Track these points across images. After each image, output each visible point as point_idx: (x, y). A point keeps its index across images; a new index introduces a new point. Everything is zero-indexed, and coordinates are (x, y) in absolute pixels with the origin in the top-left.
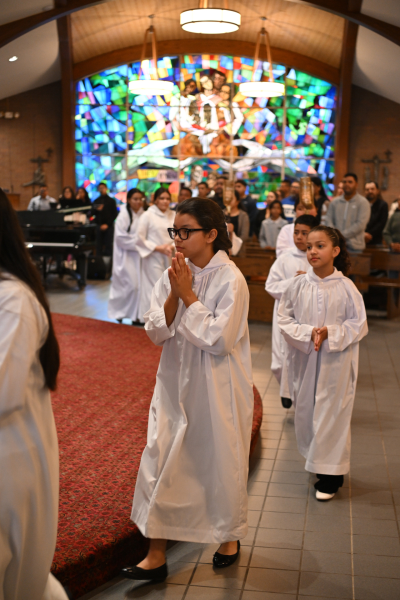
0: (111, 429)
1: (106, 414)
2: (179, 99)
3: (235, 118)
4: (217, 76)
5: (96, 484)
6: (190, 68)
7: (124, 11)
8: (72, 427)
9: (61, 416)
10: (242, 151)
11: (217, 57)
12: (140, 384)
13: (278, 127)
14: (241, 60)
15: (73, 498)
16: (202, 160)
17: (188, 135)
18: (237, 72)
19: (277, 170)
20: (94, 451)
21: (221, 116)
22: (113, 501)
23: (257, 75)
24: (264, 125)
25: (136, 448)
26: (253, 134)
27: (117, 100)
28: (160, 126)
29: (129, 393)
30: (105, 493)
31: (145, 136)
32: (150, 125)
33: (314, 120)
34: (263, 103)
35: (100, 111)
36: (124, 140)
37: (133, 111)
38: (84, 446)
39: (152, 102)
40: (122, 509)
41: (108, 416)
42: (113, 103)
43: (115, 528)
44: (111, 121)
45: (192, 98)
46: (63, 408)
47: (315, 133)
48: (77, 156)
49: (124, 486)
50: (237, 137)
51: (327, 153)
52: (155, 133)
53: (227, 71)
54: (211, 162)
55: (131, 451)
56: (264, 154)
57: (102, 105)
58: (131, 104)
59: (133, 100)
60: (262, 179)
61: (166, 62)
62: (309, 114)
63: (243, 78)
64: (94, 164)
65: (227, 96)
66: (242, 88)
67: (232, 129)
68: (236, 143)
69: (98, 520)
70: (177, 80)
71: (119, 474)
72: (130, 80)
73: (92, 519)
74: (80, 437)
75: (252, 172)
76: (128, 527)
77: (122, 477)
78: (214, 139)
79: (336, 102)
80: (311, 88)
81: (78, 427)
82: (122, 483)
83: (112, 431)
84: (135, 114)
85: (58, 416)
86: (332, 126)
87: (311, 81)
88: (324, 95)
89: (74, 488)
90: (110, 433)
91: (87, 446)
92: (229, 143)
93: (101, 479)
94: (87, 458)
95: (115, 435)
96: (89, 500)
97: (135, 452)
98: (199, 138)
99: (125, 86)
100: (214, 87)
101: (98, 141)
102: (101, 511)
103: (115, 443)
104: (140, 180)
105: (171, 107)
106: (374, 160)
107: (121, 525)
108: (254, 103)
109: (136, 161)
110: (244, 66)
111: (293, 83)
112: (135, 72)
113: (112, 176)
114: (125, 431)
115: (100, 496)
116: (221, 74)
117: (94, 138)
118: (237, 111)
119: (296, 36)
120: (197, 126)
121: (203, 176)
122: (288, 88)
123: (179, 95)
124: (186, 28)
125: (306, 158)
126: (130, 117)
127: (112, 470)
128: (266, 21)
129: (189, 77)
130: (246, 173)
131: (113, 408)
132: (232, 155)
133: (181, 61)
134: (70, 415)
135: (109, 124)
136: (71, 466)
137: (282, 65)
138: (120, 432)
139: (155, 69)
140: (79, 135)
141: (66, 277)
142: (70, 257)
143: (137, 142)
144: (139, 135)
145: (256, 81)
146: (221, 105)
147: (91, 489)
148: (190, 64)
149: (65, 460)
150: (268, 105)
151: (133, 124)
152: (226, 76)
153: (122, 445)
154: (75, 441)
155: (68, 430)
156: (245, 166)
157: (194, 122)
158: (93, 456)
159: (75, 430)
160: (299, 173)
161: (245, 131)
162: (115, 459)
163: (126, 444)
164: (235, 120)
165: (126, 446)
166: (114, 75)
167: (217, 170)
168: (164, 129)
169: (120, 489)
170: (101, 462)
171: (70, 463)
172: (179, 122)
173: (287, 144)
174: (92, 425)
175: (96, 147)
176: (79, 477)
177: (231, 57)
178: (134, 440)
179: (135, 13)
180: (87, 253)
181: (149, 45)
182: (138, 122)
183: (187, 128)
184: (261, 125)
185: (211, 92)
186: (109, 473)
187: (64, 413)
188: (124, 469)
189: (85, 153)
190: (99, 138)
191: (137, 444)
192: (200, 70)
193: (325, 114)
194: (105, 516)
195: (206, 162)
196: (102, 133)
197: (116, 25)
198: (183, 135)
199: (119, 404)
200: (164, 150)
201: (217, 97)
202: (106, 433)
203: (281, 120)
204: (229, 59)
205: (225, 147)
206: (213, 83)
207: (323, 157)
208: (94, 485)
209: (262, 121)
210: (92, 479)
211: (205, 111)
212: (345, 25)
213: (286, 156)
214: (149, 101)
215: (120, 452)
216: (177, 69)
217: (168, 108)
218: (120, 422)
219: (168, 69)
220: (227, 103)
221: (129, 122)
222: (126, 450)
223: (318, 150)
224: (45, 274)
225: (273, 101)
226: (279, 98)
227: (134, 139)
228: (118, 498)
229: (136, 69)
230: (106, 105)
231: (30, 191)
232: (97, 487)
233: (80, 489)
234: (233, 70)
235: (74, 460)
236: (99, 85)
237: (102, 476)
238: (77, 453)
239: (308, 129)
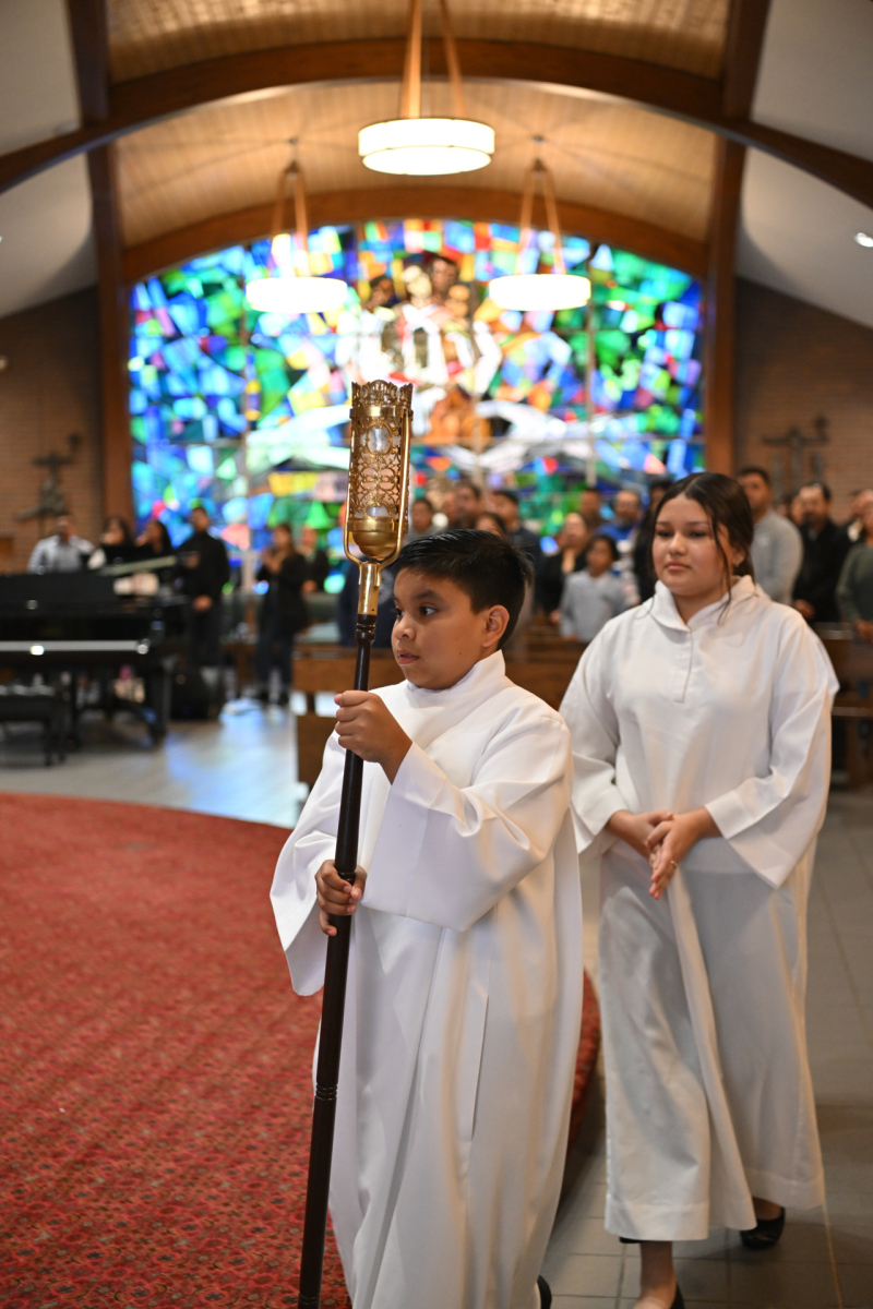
0: (257, 1070)
1: (241, 1033)
2: (359, 317)
3: (481, 356)
4: (440, 265)
5: (233, 1207)
6: (379, 251)
7: (232, 131)
8: (166, 1068)
9: (136, 1042)
10: (500, 427)
11: (438, 225)
13: (577, 374)
14: (491, 229)
15: (183, 1243)
16: (414, 449)
18: (482, 257)
19: (578, 467)
20: (221, 1124)
21: (451, 351)
22: (277, 1248)
23: (528, 260)
24: (546, 369)
26: (523, 388)
27: (221, 324)
28: (318, 377)
30: (258, 1230)
31: (285, 401)
32: (294, 376)
33: (655, 355)
34: (541, 321)
35: (183, 347)
36: (239, 410)
37: (257, 347)
38: (198, 1114)
39: (300, 327)
41: (245, 1040)
42: (212, 332)
44: (209, 370)
45: (386, 315)
46: (141, 1023)
47: (657, 383)
48: (137, 449)
49: (300, 1210)
50: (487, 397)
51: (688, 426)
52: (307, 393)
53: (461, 255)
54: (431, 452)
55: (309, 1121)
56: (548, 434)
57: (190, 336)
58: (252, 333)
59: (256, 323)
60: (546, 487)
61: (328, 240)
62: (643, 341)
63: (496, 269)
64: (173, 466)
65: (462, 309)
66: (495, 288)
67: (477, 380)
68: (484, 410)
69: (245, 1297)
70: (353, 277)
71: (285, 1180)
72: (247, 280)
73: (232, 1296)
74: (185, 1091)
75: (524, 473)
77: (293, 1188)
78: (438, 402)
79: (703, 316)
80: (645, 288)
81: (179, 1067)
82: (294, 1202)
83: (259, 1075)
84: (261, 355)
85: (131, 1044)
86: (694, 367)
87: (643, 271)
88: (677, 300)
89: (182, 1218)
90: (255, 1080)
91: (204, 1113)
92: (469, 410)
93: (245, 1193)
94: (207, 1144)
95: (268, 1084)
96: (220, 1247)
99: (238, 293)
100: (434, 289)
101: (182, 416)
102: (252, 1274)
103: (269, 1104)
104: (276, 499)
105: (341, 336)
106: (789, 439)
108: (523, 323)
109: (267, 458)
110: (498, 242)
111: (604, 278)
112: (259, 260)
113: (215, 491)
115: (246, 1237)
116: (450, 261)
117: (171, 407)
118: (485, 341)
121: (417, 484)
122: (598, 288)
123: (358, 308)
124: (372, 163)
125: (643, 438)
126: (252, 361)
127: (267, 1169)
128: (544, 145)
129: (378, 272)
130: (511, 475)
131: (255, 1019)
132: (479, 436)
133: (360, 236)
134: (157, 1040)
135: (205, 377)
136: (172, 1165)
137: (581, 236)
138: (277, 1076)
139: (302, 253)
140: (138, 402)
141: (121, 719)
142: (126, 671)
143: (268, 414)
144: (272, 399)
145: (526, 274)
146: (450, 327)
147: (224, 1220)
148: (380, 243)
149: (156, 1149)
150: (555, 325)
151: (258, 376)
152: (460, 263)
153: (286, 1109)
154: (174, 1101)
155: (155, 1076)
156: (508, 460)
157: (391, 366)
158: (220, 1139)
159: (172, 1076)
160: (626, 473)
161: (505, 384)
162: (272, 1144)
163: (295, 1104)
164: (483, 361)
165: (294, 1112)
166: (214, 271)
167: (446, 470)
168: (326, 384)
169: (293, 1219)
170: (241, 1152)
171: (168, 1156)
172: (358, 368)
173: (599, 410)
174: (211, 1061)
175: (178, 429)
176: (193, 1191)
177: (467, 225)
179: (257, 134)
180: (169, 663)
181: (289, 203)
182: (268, 370)
184: (540, 369)
185: (429, 301)
186: (260, 1178)
187: (143, 1035)
188: (297, 1168)
189: (154, 440)
190: (183, 408)
192: (401, 253)
193: (679, 343)
194: (263, 1286)
195: (423, 453)
196: (188, 396)
197: (216, 160)
200: (329, 430)
201: (443, 309)
202: (246, 1080)
203: (584, 358)
204: (464, 229)
205: (461, 420)
206: (431, 280)
207: (676, 435)
208: (228, 1209)
209: (542, 361)
210: (222, 1194)
211: (415, 343)
212: (717, 147)
213: (598, 436)
214: (291, 325)
215: (283, 1125)
216: (351, 253)
217: (332, 339)
218: (276, 1053)
219: (332, 254)
220: (463, 324)
221: (249, 372)
223: (667, 421)
224: (76, 712)
225: (564, 318)
226: (577, 311)
227: (260, 407)
228: (289, 1240)
229: (261, 255)
230: (197, 334)
231: (33, 528)
232: (237, 1215)
233: (197, 1221)
234: (475, 252)
235: (177, 1148)
236: (180, 293)
237: (245, 1187)
238: (181, 1131)
239: (643, 376)
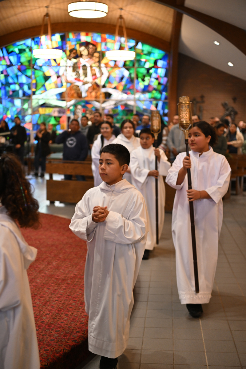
0: (36, 284)
1: (31, 273)
2: (66, 61)
3: (103, 74)
4: (91, 46)
6: (73, 41)
7: (29, 3)
10: (108, 95)
11: (90, 34)
12: (52, 252)
13: (131, 80)
14: (106, 36)
16: (82, 101)
17: (72, 85)
18: (103, 44)
19: (131, 108)
21: (94, 73)
22: (42, 335)
23: (117, 46)
24: (122, 78)
25: (54, 297)
26: (115, 84)
27: (24, 62)
28: (54, 79)
29: (45, 259)
31: (44, 86)
32: (47, 78)
33: (154, 75)
34: (121, 64)
35: (13, 69)
36: (29, 88)
37: (35, 69)
39: (48, 63)
40: (49, 341)
41: (32, 275)
42: (22, 64)
43: (46, 355)
44: (21, 76)
45: (74, 61)
47: (155, 84)
49: (49, 324)
50: (104, 86)
51: (163, 97)
52: (50, 84)
53: (97, 43)
54: (87, 102)
55: (51, 299)
56: (122, 98)
57: (15, 65)
58: (34, 65)
59: (36, 62)
60: (121, 114)
61: (57, 37)
62: (151, 71)
63: (108, 48)
64: (9, 105)
65: (97, 60)
66: (107, 54)
67: (101, 81)
68: (103, 90)
70: (65, 49)
71: (44, 316)
72: (33, 49)
75: (115, 109)
76: (55, 354)
77: (47, 318)
78: (89, 88)
79: (169, 64)
80: (152, 55)
82: (47, 322)
83: (37, 286)
84: (37, 72)
86: (166, 79)
87: (151, 50)
88: (161, 59)
90: (35, 287)
92: (99, 90)
95: (39, 288)
97: (54, 300)
98: (79, 87)
99: (30, 53)
100: (89, 54)
101: (12, 89)
103: (39, 294)
104: (40, 115)
105: (61, 67)
106: (193, 102)
107: (51, 353)
108: (115, 64)
109: (38, 103)
110: (108, 40)
111: (139, 51)
112: (36, 43)
113: (22, 112)
114: (45, 285)
116: (94, 45)
117: (9, 87)
118: (104, 70)
119: (142, 21)
120: (78, 79)
121: (83, 112)
122: (137, 54)
123: (66, 59)
124: (72, 14)
125: (150, 100)
126: (34, 73)
127: (39, 313)
128: (123, 11)
129: (72, 47)
130: (111, 110)
131: (35, 269)
132: (102, 98)
133: (67, 37)
135: (19, 78)
137: (133, 39)
138: (42, 286)
139: (50, 41)
143: (38, 90)
144: (39, 86)
145: (116, 50)
146: (93, 65)
148: (72, 39)
150: (125, 65)
151: (35, 78)
152: (97, 46)
153: (44, 295)
156: (110, 105)
157: (76, 77)
160: (145, 110)
161: (110, 83)
162: (41, 305)
163: (47, 294)
164: (103, 75)
165: (47, 296)
166: (22, 45)
167: (92, 108)
168: (56, 81)
169: (47, 327)
172: (66, 76)
173: (137, 91)
175: (11, 93)
177: (99, 34)
178: (52, 292)
179: (36, 4)
181: (46, 26)
182: (38, 76)
183: (71, 81)
184: (120, 78)
185: (87, 57)
186: (37, 315)
188: (48, 312)
189: (4, 97)
190: (13, 87)
191: (54, 294)
192: (79, 42)
193: (161, 72)
195: (84, 103)
196: (14, 83)
197: (24, 12)
198: (69, 85)
199: (39, 266)
200: (56, 95)
201: (91, 59)
203: (133, 76)
204: (98, 36)
205: (96, 93)
206: (88, 51)
207: (160, 99)
209: (121, 76)
211: (83, 69)
212: (174, 13)
213: (137, 99)
214: (46, 63)
215: (44, 300)
216: (64, 42)
217: (58, 68)
218: (41, 279)
219: (58, 42)
220: (97, 64)
221: (33, 76)
222: (47, 299)
223: (157, 95)
225: (128, 63)
226: (131, 61)
227: (36, 87)
228: (46, 333)
229: (37, 42)
230: (17, 65)
234: (101, 42)
236: (12, 52)
239: (150, 81)
